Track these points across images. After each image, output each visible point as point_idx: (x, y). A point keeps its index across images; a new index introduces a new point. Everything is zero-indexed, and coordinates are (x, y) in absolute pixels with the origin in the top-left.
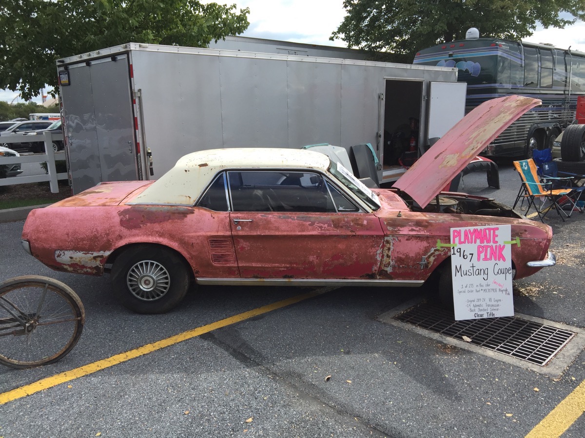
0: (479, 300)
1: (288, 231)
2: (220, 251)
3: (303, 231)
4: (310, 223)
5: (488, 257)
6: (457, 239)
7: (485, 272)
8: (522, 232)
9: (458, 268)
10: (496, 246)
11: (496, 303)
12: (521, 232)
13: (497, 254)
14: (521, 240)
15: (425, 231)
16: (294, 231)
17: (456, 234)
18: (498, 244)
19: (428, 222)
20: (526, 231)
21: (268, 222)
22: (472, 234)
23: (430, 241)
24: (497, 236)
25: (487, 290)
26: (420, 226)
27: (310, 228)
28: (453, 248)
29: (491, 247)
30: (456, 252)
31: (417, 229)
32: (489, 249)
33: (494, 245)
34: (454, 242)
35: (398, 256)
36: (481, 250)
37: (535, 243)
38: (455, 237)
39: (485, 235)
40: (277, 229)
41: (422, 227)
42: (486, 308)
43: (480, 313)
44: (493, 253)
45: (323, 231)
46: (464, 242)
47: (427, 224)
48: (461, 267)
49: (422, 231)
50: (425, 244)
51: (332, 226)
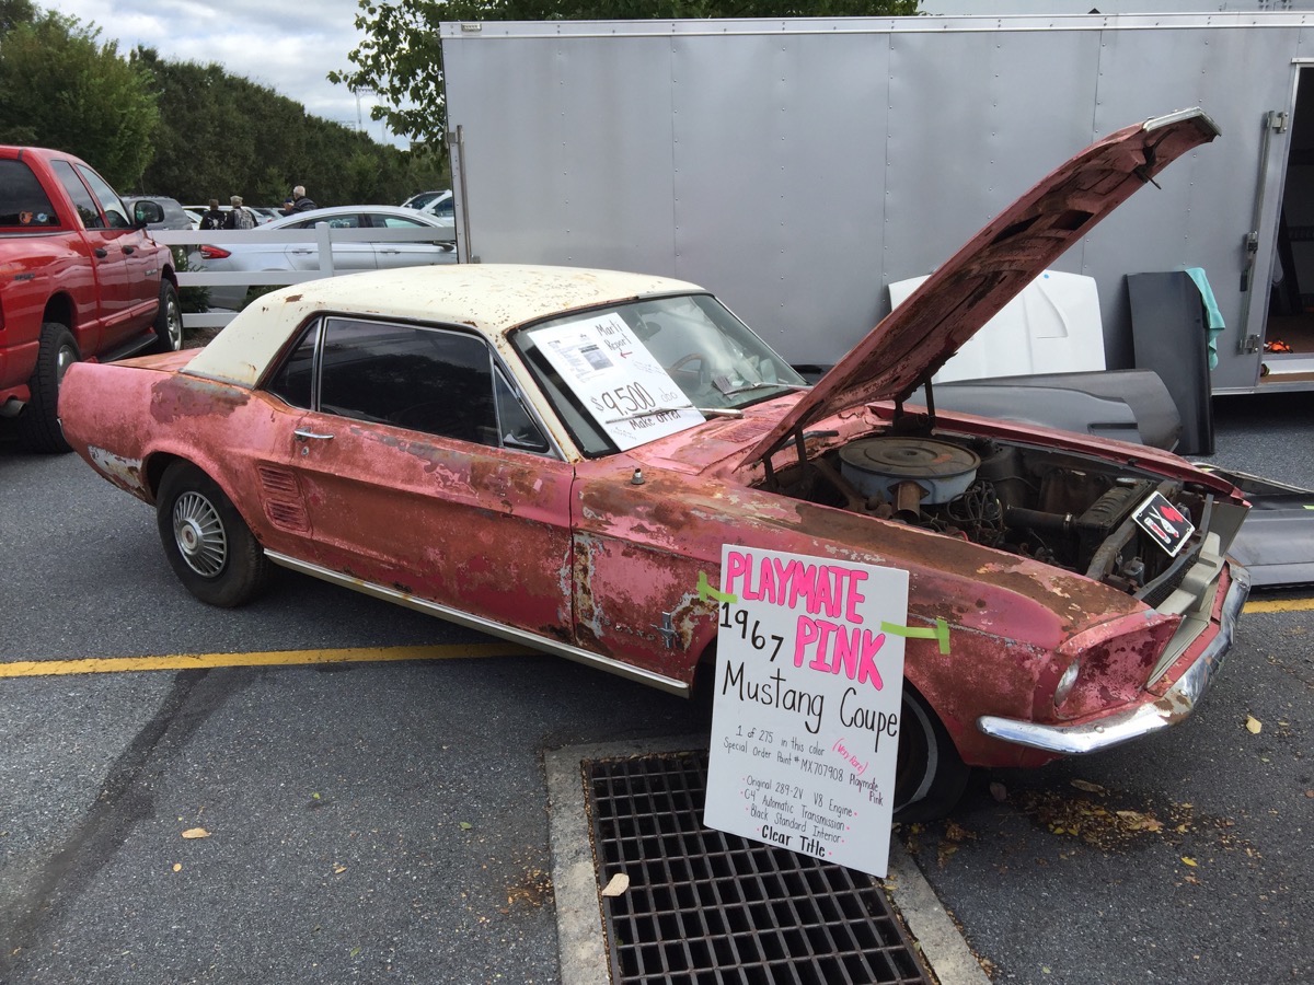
0: (783, 788)
1: (383, 476)
2: (279, 497)
3: (409, 481)
4: (429, 463)
5: (829, 659)
6: (739, 582)
7: (815, 705)
8: (968, 604)
9: (735, 671)
10: (856, 633)
11: (833, 816)
12: (962, 603)
13: (858, 658)
14: (953, 633)
15: (672, 539)
16: (395, 479)
17: (737, 565)
18: (862, 627)
19: (686, 515)
20: (981, 604)
21: (357, 446)
22: (784, 576)
23: (680, 571)
24: (861, 599)
25: (814, 767)
26: (662, 522)
27: (425, 476)
28: (726, 606)
29: (841, 631)
30: (731, 621)
31: (653, 528)
32: (832, 636)
33: (850, 627)
34: (730, 589)
35: (607, 596)
36: (808, 632)
37: (1003, 655)
38: (732, 573)
39: (825, 587)
40: (367, 467)
41: (665, 523)
42: (801, 820)
43: (780, 829)
44: (844, 651)
45: (446, 491)
46: (759, 596)
47: (682, 519)
48: (741, 670)
49: (664, 535)
50: (666, 577)
51: (469, 480)
